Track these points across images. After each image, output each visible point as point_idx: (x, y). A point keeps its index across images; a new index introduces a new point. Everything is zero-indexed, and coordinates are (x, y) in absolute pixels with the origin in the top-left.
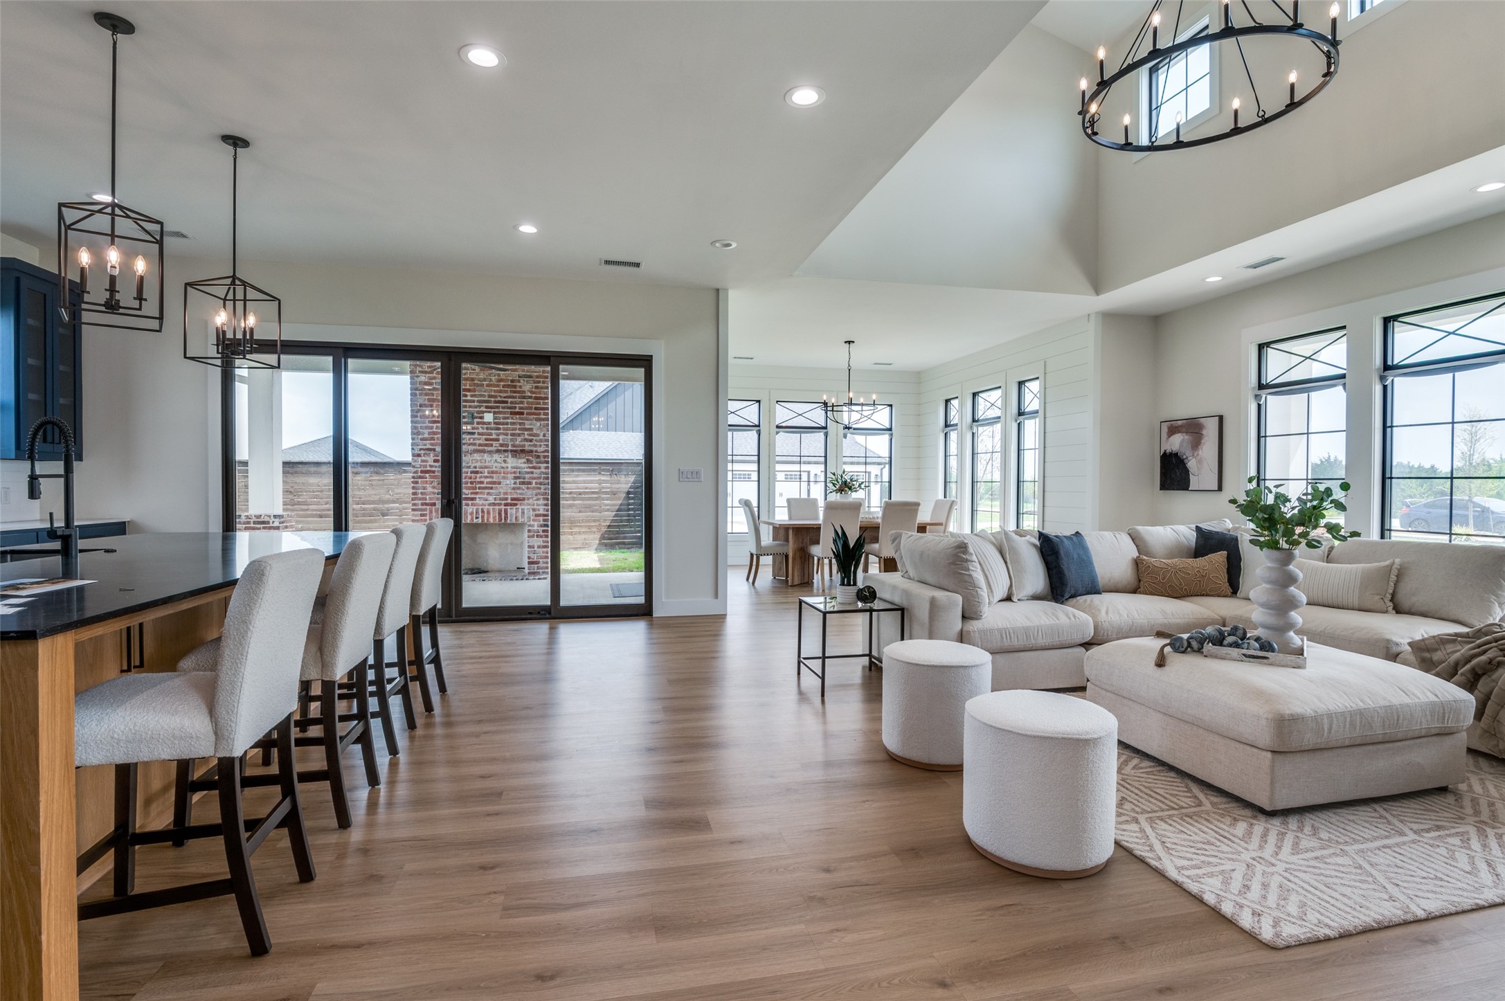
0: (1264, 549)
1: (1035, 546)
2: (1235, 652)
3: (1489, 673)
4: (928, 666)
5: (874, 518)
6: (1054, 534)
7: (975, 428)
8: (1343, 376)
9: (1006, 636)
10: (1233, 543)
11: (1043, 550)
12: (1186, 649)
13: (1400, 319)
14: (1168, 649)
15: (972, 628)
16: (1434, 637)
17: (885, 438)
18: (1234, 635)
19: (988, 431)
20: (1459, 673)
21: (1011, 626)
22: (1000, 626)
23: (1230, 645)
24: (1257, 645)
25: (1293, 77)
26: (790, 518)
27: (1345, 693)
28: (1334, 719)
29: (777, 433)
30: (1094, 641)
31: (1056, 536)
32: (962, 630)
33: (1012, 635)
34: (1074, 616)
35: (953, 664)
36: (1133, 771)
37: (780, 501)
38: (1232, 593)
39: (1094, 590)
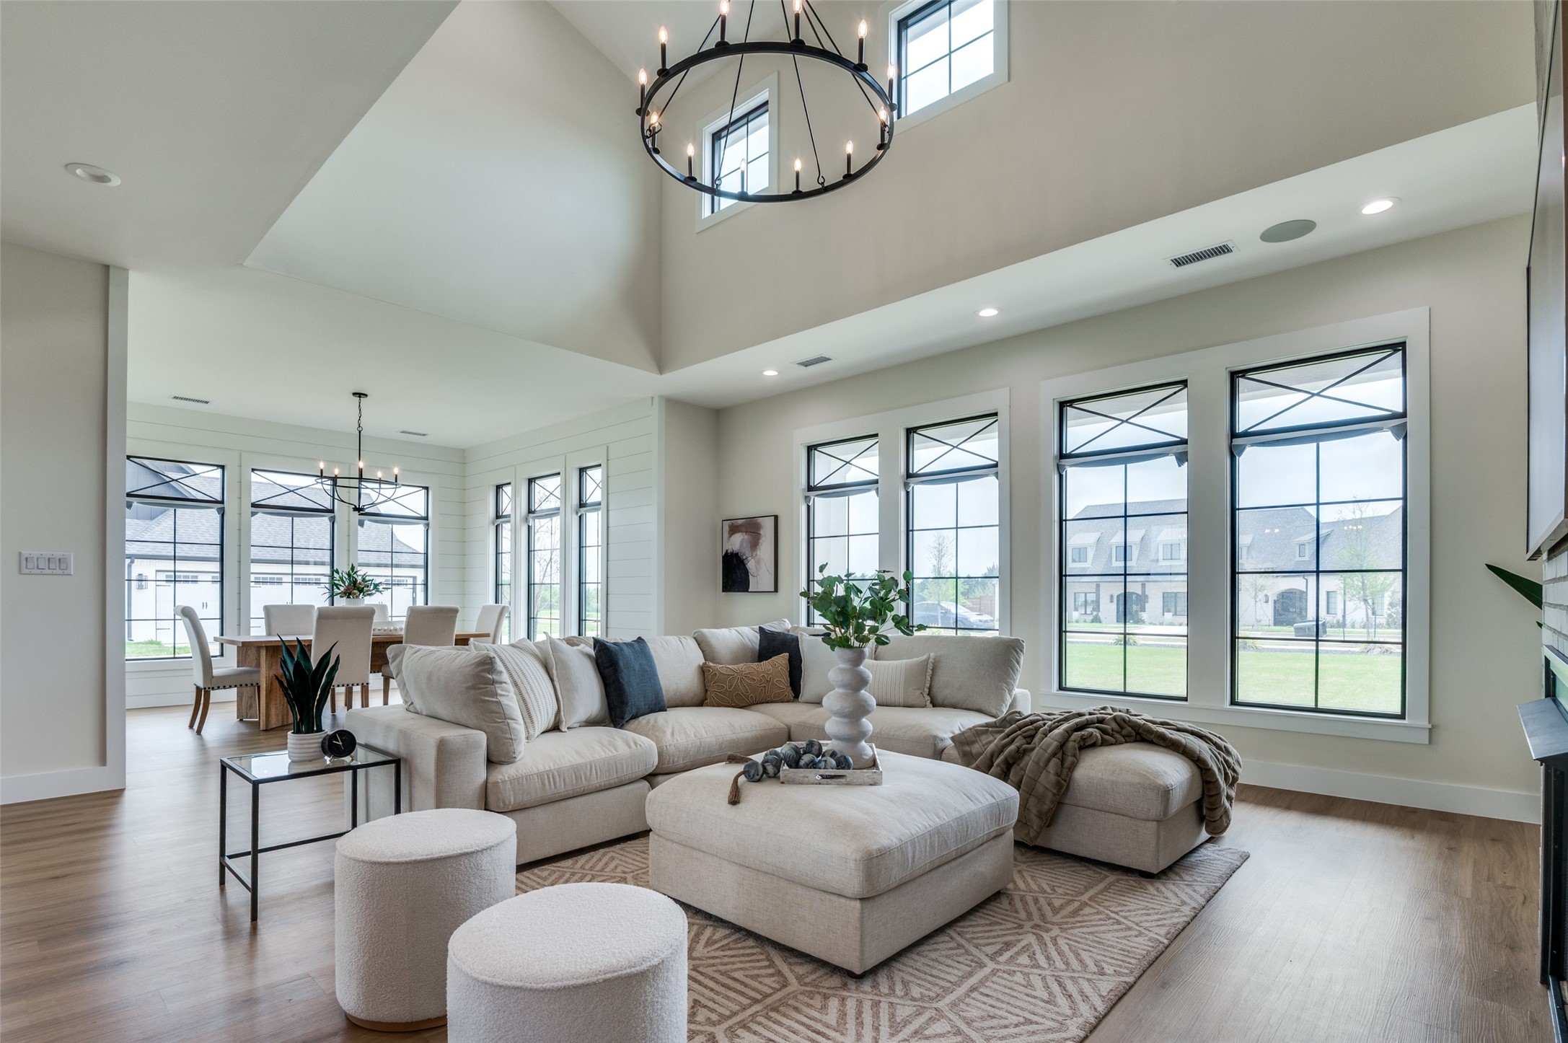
0: (836, 648)
1: (589, 656)
2: (815, 775)
3: (1018, 762)
4: (407, 863)
5: (396, 630)
6: (612, 642)
7: (531, 520)
8: (876, 482)
9: (549, 782)
10: (793, 644)
11: (600, 661)
12: (762, 776)
13: (919, 431)
14: (742, 779)
15: (501, 777)
16: (970, 729)
17: (420, 528)
18: (809, 753)
19: (545, 527)
20: (995, 764)
21: (557, 767)
22: (541, 768)
23: (807, 766)
24: (834, 762)
25: (849, 148)
26: (269, 634)
27: (922, 810)
28: (917, 844)
29: (253, 514)
30: (658, 771)
31: (615, 644)
32: (486, 782)
33: (557, 779)
34: (635, 743)
35: (451, 853)
36: (706, 950)
37: (257, 610)
38: (794, 697)
39: (659, 706)
